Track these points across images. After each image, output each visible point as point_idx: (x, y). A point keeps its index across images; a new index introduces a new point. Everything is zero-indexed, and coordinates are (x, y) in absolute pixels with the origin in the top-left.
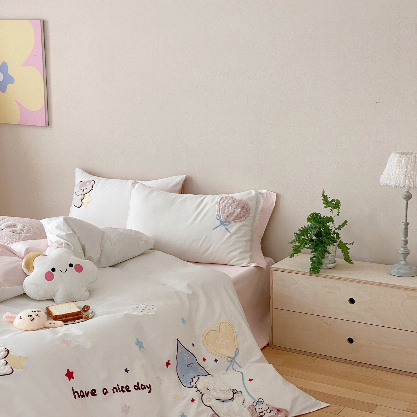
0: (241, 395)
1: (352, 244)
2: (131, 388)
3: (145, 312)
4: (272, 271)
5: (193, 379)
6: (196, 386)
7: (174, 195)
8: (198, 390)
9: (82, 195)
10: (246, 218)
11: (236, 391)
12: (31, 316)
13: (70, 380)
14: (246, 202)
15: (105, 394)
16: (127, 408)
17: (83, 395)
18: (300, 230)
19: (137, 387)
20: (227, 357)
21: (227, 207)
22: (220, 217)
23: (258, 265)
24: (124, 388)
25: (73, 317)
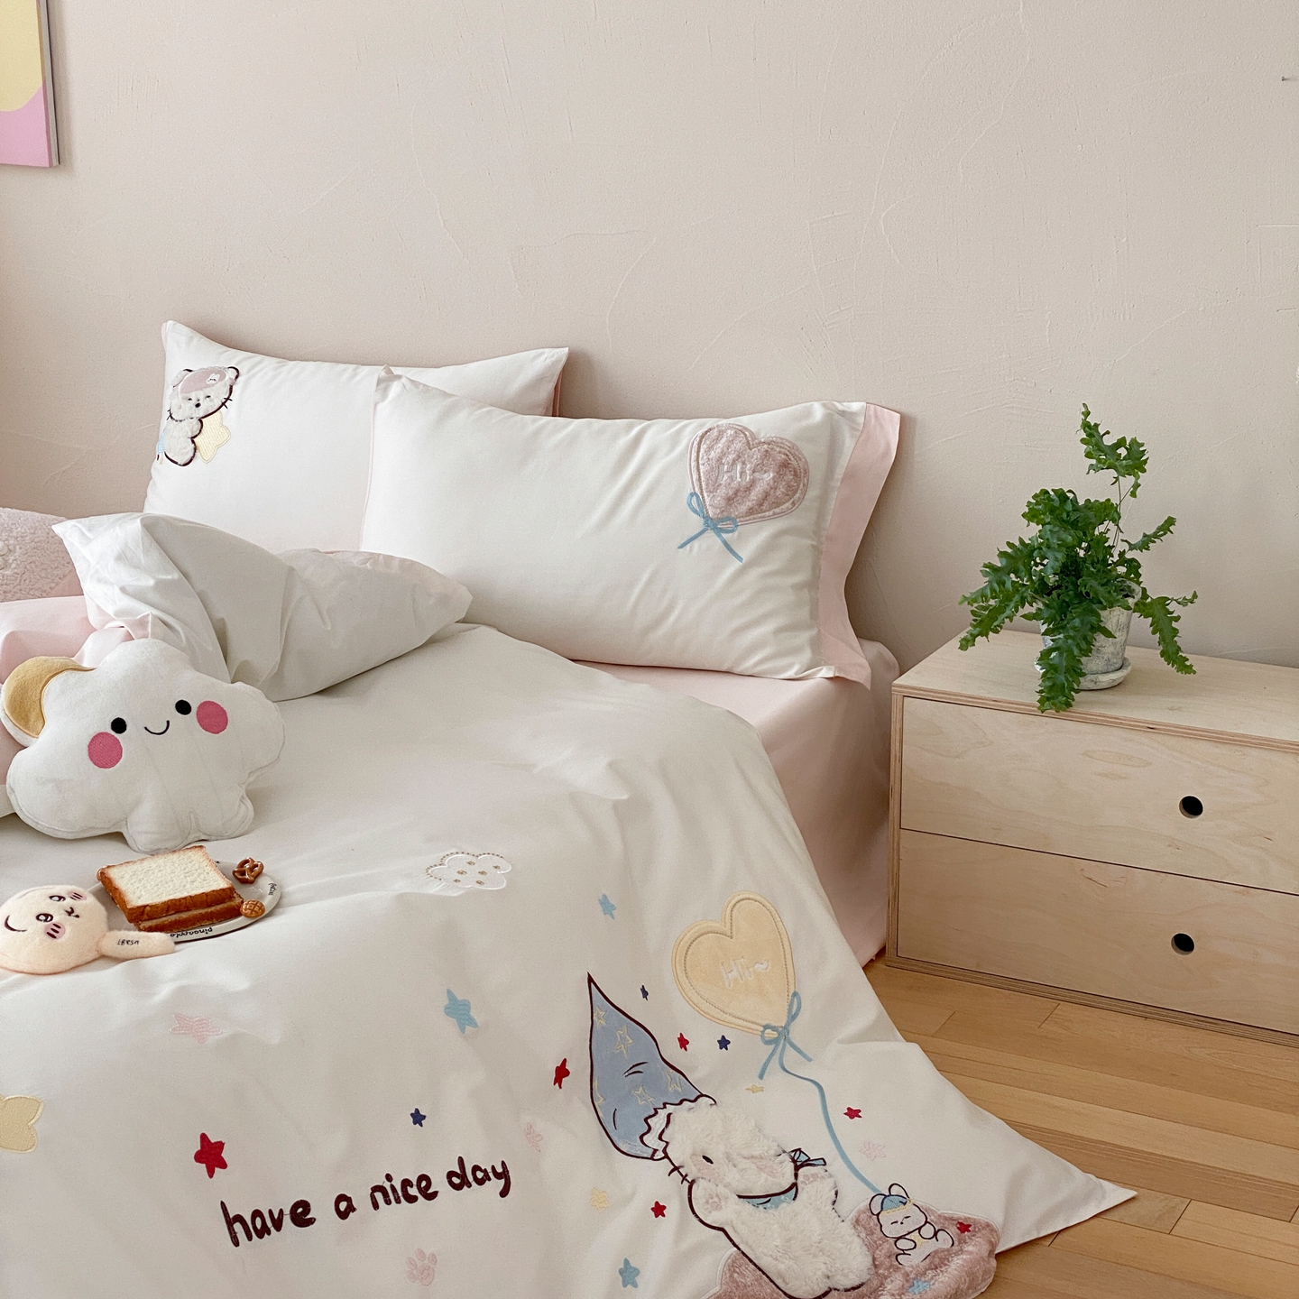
0: (822, 1172)
1: (1192, 603)
2: (440, 1183)
3: (469, 884)
4: (900, 698)
6: (664, 1151)
7: (534, 421)
8: (676, 1168)
9: (195, 421)
10: (793, 504)
11: (803, 1158)
12: (47, 915)
13: (211, 1176)
14: (794, 445)
15: (343, 1215)
16: (427, 1261)
17: (261, 1226)
18: (1002, 554)
19: (459, 1179)
20: (762, 1029)
21: (726, 467)
22: (702, 504)
23: (842, 675)
24: (412, 1186)
25: (203, 911)
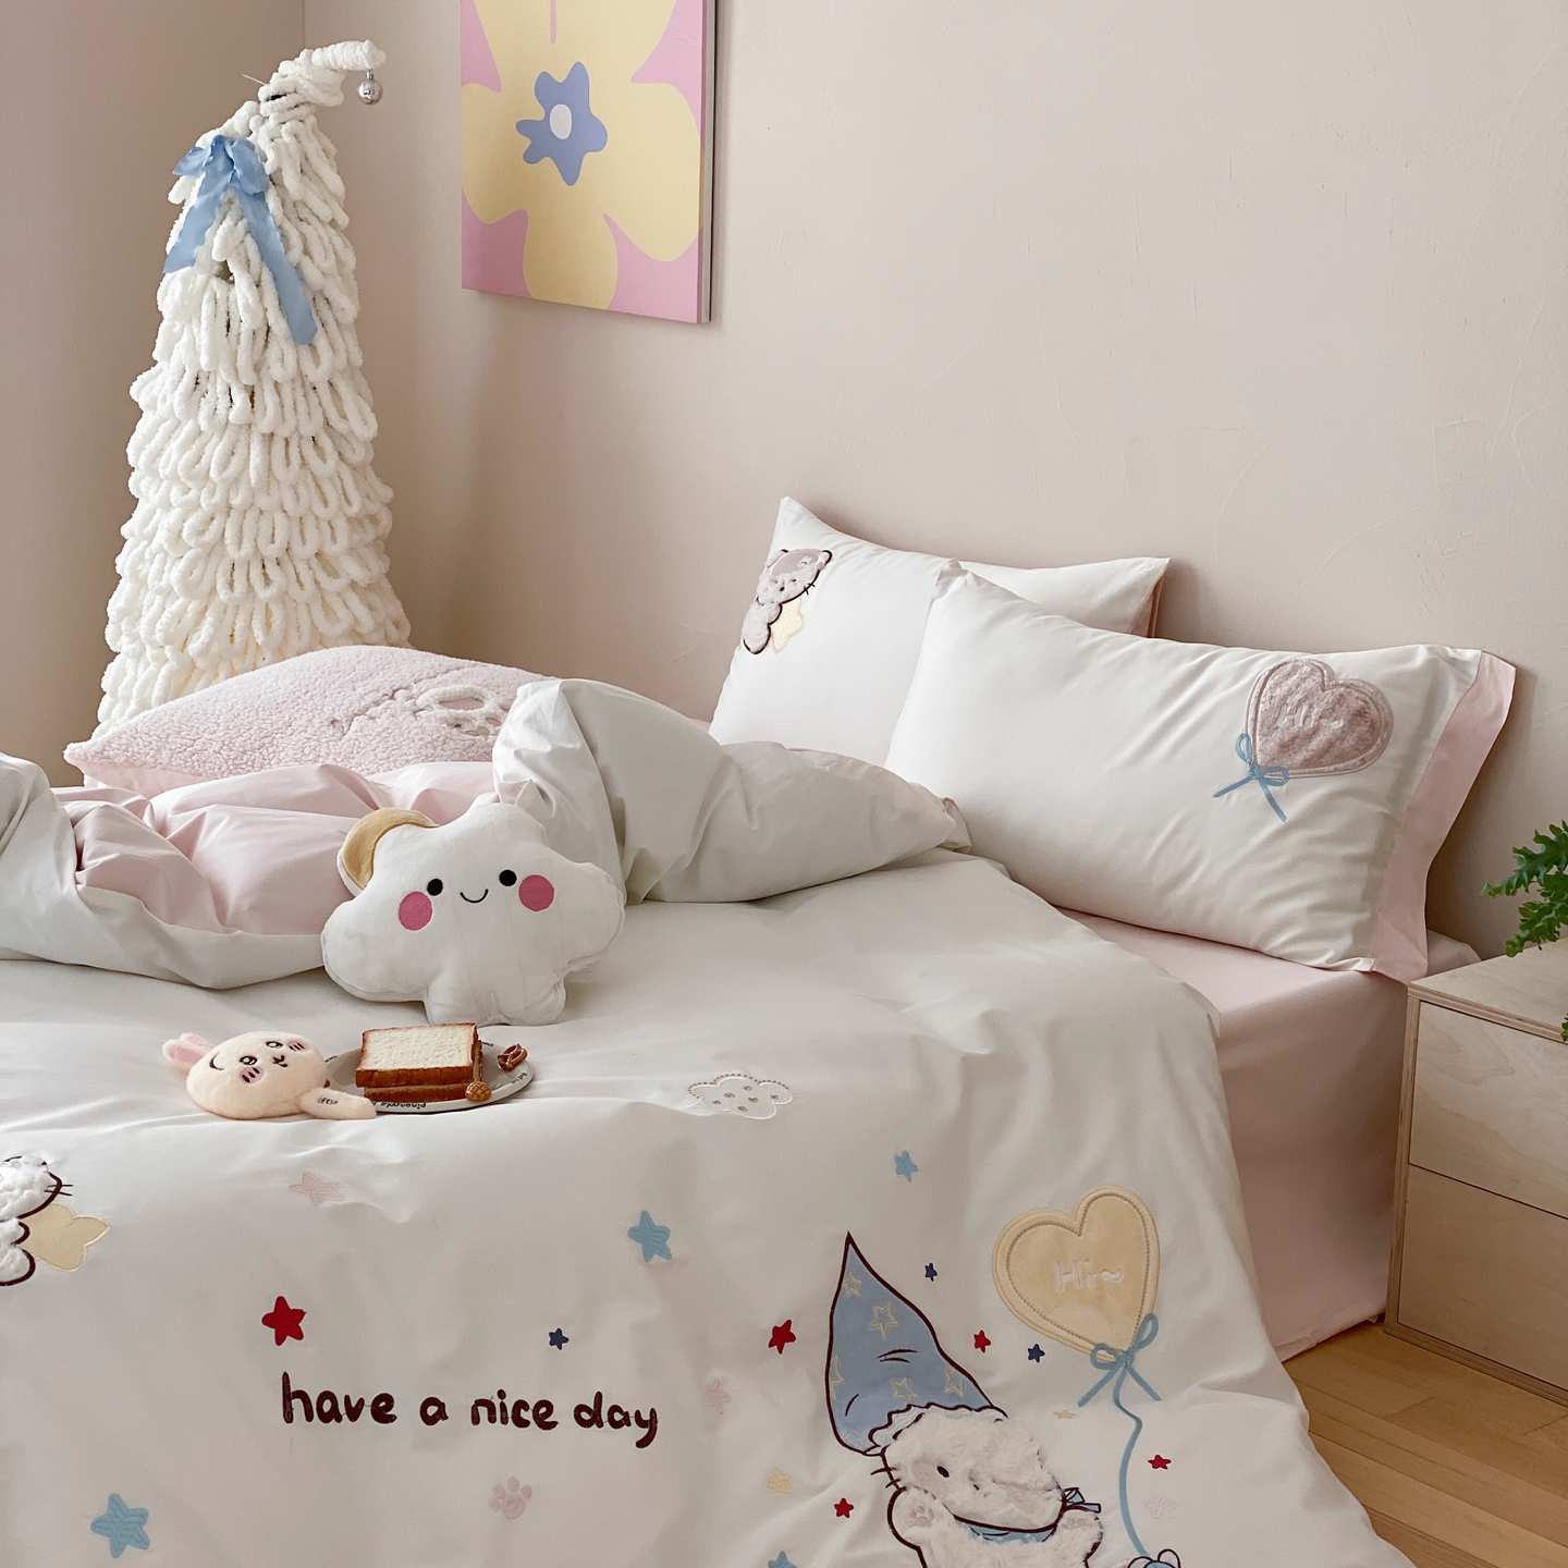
0: (1092, 1519)
2: (563, 1414)
3: (729, 1108)
4: (1417, 1002)
5: (894, 1416)
6: (884, 1450)
7: (1094, 635)
8: (887, 1469)
9: (776, 606)
10: (1363, 761)
11: (1077, 1499)
12: (252, 1058)
13: (279, 1344)
14: (1379, 692)
15: (430, 1421)
16: (519, 1493)
17: (328, 1409)
18: (1540, 839)
19: (588, 1416)
20: (1093, 1347)
21: (1289, 708)
22: (1252, 748)
23: (1381, 971)
24: (527, 1410)
